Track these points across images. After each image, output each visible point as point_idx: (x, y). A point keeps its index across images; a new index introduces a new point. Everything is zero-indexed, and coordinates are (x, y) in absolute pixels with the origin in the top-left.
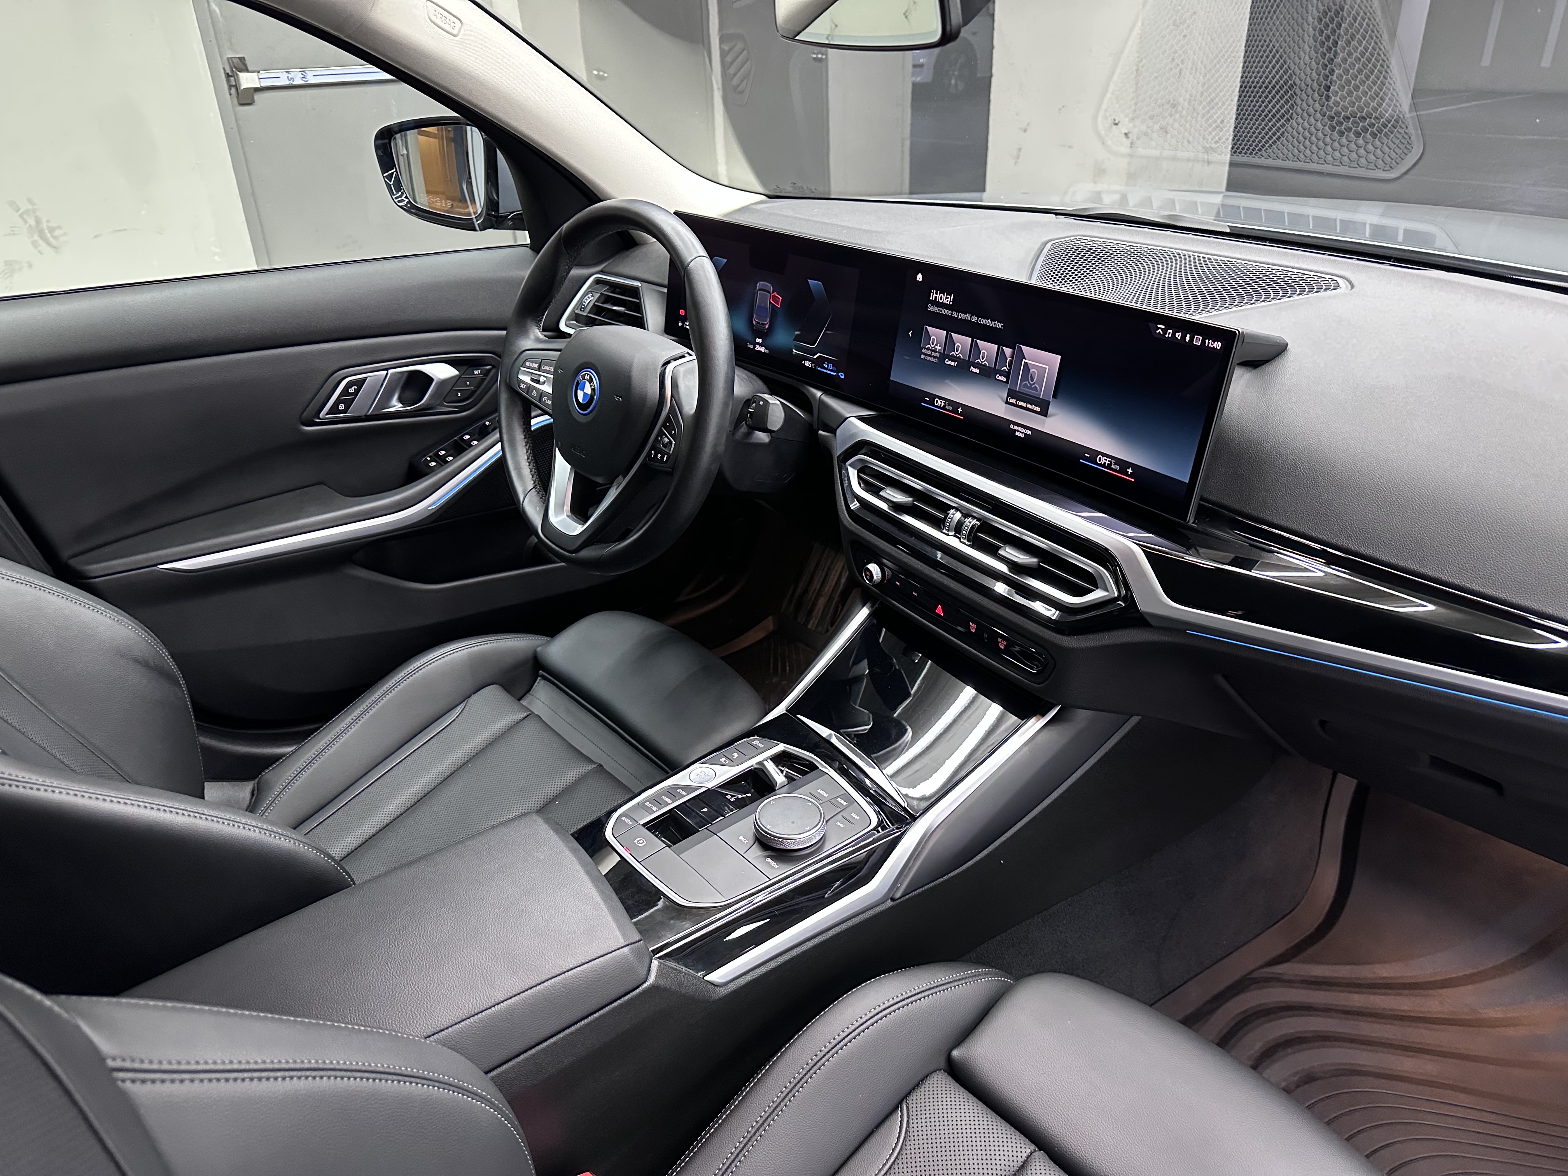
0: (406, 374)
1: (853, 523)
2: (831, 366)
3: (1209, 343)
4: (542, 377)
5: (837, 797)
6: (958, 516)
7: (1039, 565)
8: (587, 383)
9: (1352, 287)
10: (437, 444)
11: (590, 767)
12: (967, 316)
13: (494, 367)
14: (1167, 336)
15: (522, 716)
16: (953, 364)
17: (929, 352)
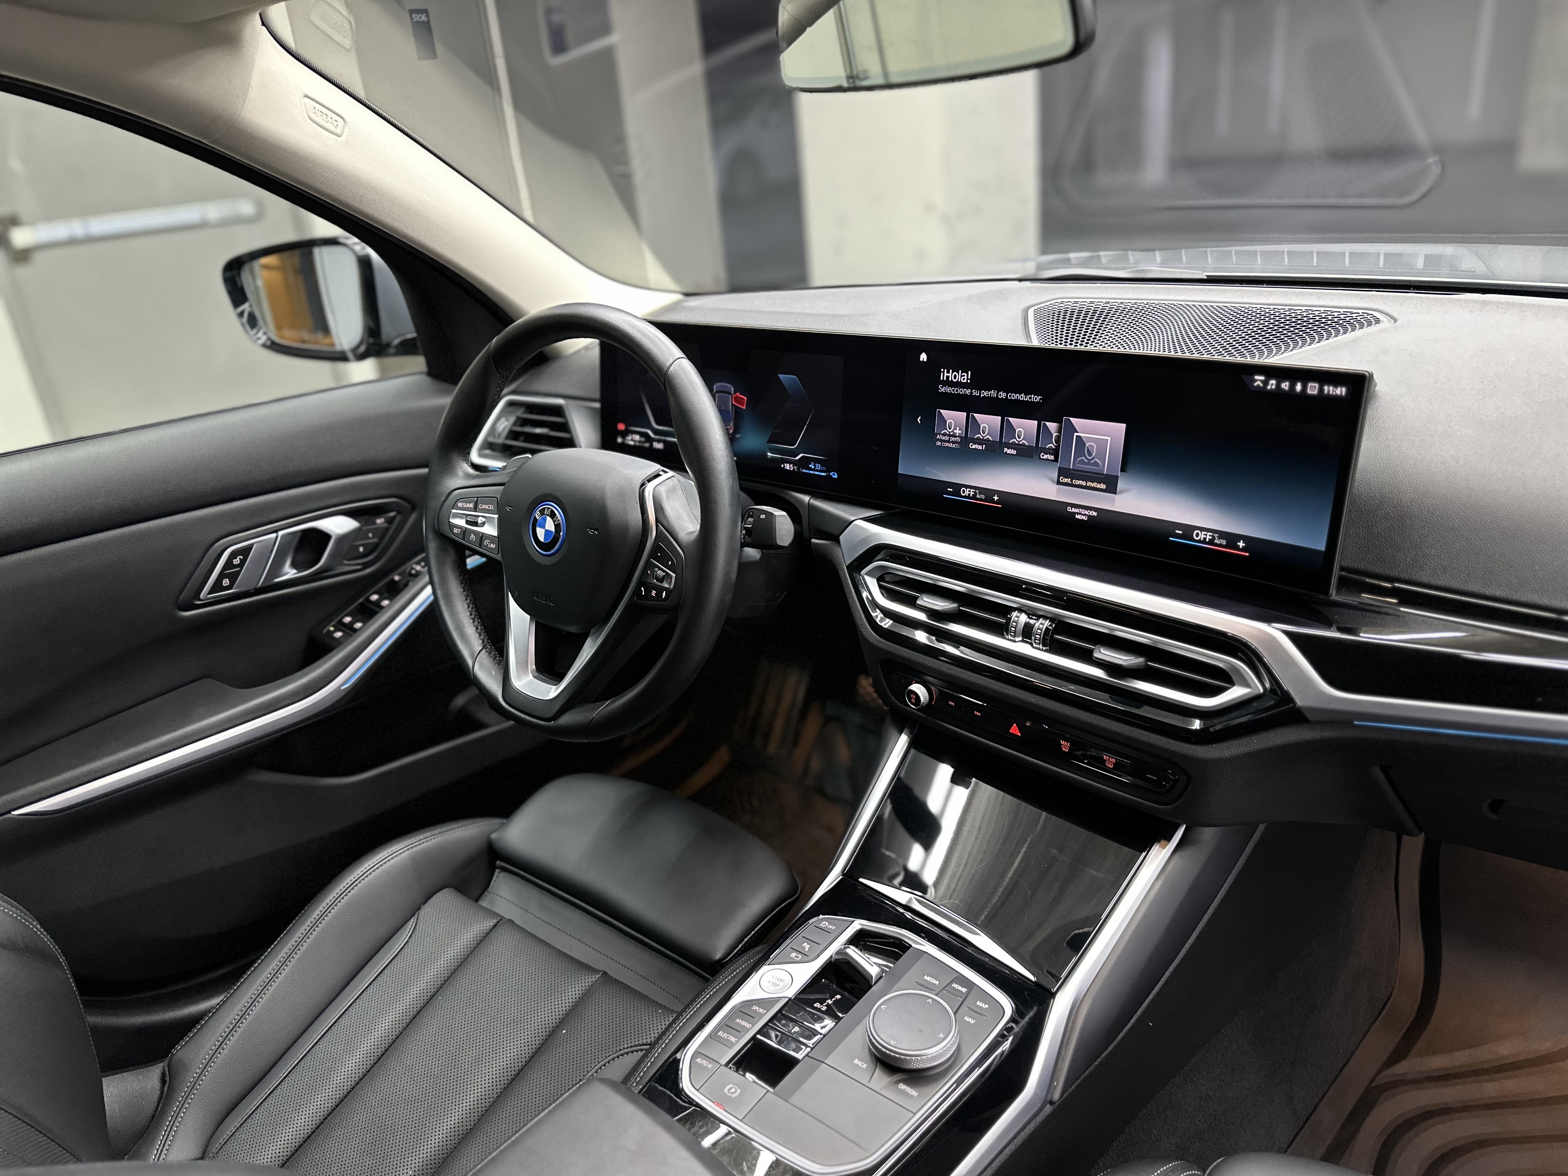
0: (299, 535)
1: (882, 640)
2: (819, 467)
3: (1329, 390)
4: (480, 518)
5: (951, 982)
6: (1023, 618)
7: (1147, 664)
8: (548, 518)
9: (1395, 321)
10: (340, 610)
11: (596, 977)
12: (993, 393)
13: (399, 512)
14: (1269, 387)
15: (491, 924)
16: (980, 447)
17: (947, 438)
